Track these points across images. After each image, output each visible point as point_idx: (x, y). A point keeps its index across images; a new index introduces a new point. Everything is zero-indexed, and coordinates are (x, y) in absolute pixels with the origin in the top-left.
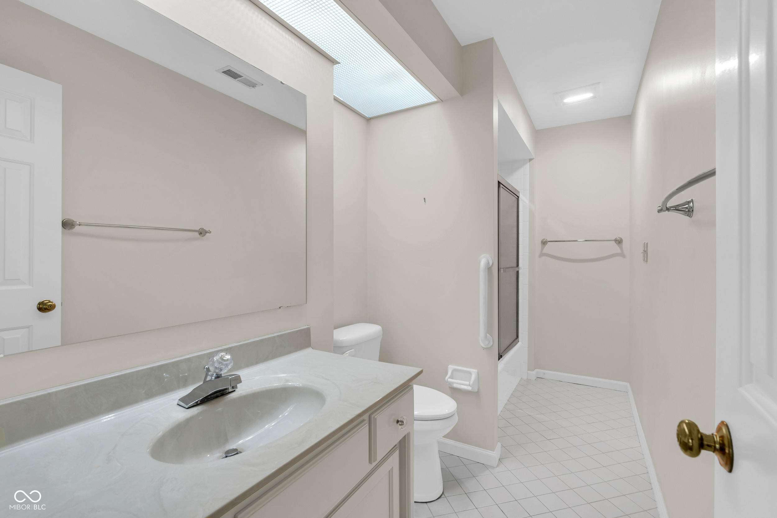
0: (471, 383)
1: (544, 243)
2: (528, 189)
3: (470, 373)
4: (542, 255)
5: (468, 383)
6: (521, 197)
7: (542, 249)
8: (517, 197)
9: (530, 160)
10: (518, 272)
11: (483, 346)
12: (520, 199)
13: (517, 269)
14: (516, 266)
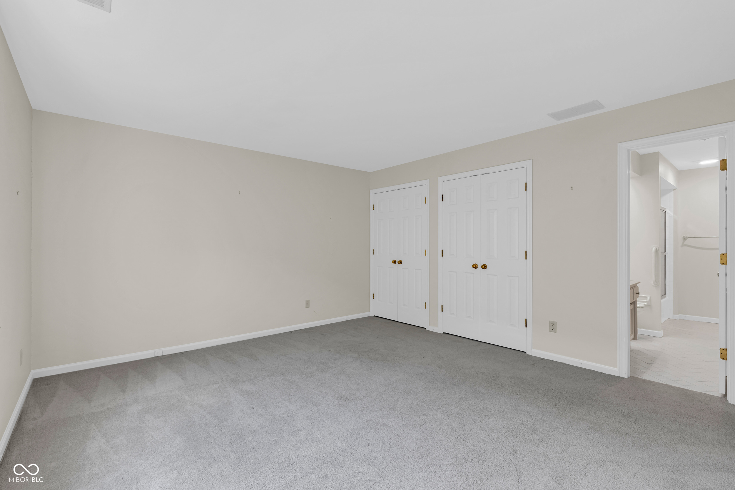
0: (648, 300)
1: (685, 239)
2: (673, 206)
3: (646, 297)
4: (683, 245)
5: (646, 301)
6: (667, 211)
7: (683, 242)
8: (665, 212)
9: (674, 189)
10: (665, 256)
11: (653, 285)
12: (666, 213)
13: (665, 254)
14: (664, 252)
